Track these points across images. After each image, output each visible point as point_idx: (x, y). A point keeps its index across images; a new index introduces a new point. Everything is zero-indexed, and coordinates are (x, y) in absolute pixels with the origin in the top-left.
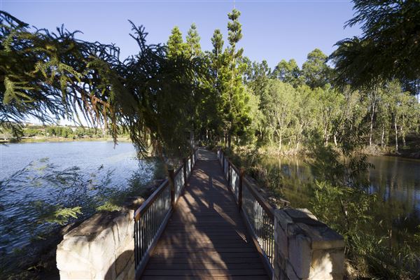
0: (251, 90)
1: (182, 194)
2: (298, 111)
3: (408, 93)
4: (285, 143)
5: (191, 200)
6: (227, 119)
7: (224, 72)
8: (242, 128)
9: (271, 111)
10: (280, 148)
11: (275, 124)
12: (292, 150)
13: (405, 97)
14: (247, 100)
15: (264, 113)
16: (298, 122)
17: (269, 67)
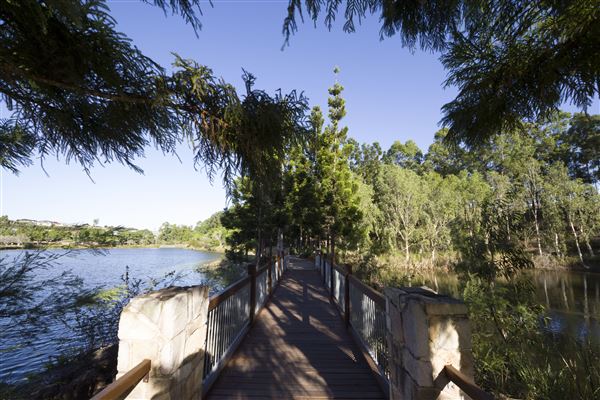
0: (360, 177)
1: (266, 306)
2: (427, 205)
3: (579, 180)
4: (414, 250)
5: (278, 313)
6: (329, 213)
7: (323, 154)
8: (351, 225)
9: (389, 206)
10: (408, 257)
11: (397, 222)
12: (425, 261)
13: (576, 186)
14: (355, 188)
15: (380, 207)
16: (429, 221)
17: (382, 150)
